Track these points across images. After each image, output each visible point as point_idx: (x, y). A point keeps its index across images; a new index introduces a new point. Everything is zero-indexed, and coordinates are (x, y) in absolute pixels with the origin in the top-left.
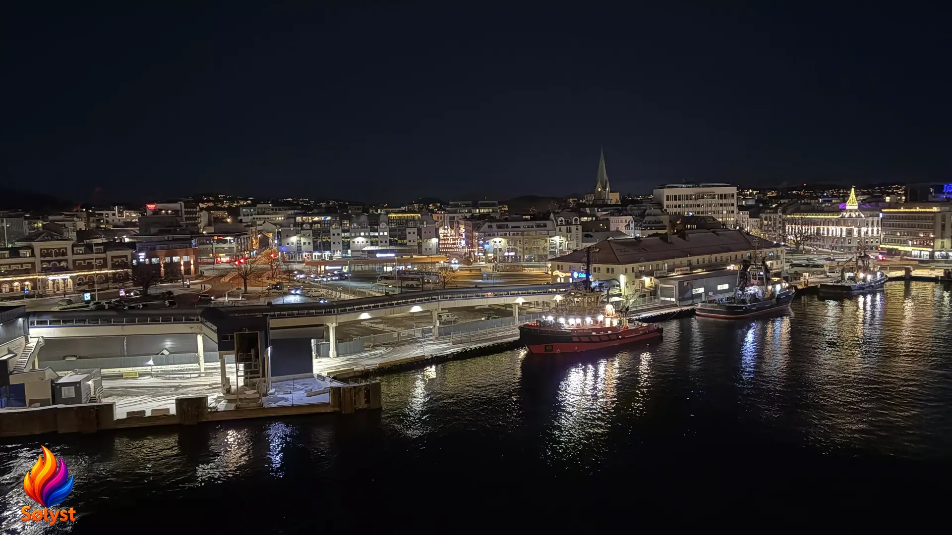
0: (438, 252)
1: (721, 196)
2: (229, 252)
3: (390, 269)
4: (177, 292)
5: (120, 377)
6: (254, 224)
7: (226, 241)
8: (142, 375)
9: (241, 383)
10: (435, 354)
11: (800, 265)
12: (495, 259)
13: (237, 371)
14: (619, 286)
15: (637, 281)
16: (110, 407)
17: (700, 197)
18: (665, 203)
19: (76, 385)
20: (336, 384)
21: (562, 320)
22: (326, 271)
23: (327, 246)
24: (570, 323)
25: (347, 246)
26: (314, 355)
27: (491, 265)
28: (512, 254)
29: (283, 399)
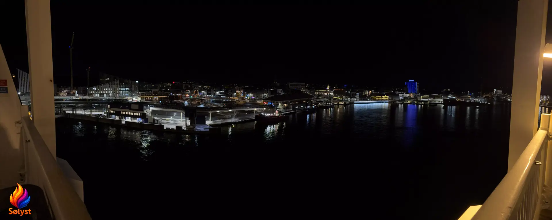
0: (236, 96)
1: (302, 85)
2: (189, 94)
3: (224, 100)
4: (178, 102)
5: (165, 120)
6: (194, 88)
7: (188, 91)
8: (170, 120)
9: (190, 125)
10: (235, 122)
11: (318, 101)
12: (250, 99)
13: (189, 122)
14: (279, 106)
15: (283, 105)
16: (163, 126)
17: (297, 85)
18: (290, 86)
19: (157, 120)
20: (210, 127)
21: (266, 114)
22: (210, 100)
23: (210, 94)
24: (268, 115)
25: (214, 94)
26: (206, 120)
27: (249, 100)
28: (254, 98)
29: (199, 129)
